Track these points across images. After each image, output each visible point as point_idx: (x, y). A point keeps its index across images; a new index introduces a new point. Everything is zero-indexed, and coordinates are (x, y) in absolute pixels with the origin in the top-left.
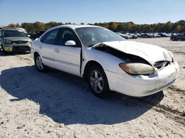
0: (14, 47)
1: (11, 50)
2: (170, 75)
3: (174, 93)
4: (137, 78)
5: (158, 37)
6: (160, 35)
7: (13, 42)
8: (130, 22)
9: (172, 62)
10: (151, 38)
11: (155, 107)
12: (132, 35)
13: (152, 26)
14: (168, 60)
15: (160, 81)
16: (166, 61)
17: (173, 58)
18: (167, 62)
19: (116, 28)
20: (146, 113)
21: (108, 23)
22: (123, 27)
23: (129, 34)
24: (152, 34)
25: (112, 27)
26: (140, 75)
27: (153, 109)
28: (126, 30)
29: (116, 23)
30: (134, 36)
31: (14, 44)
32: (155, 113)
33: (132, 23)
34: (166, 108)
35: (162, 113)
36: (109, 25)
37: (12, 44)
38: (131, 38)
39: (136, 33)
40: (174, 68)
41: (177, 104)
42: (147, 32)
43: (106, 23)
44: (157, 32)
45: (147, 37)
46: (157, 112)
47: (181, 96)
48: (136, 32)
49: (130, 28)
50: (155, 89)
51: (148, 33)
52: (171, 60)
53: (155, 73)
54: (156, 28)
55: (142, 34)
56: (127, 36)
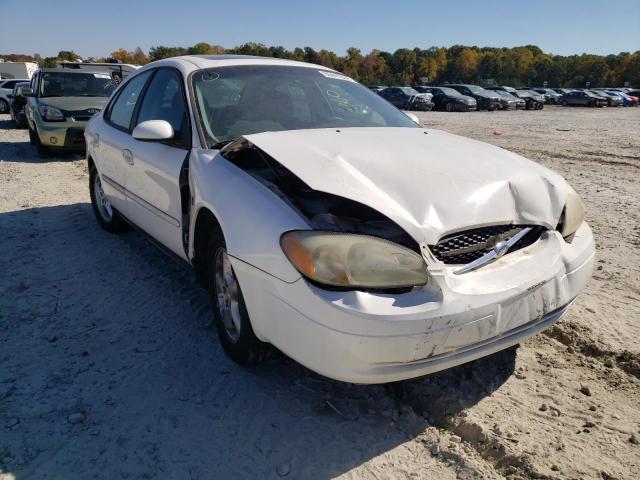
0: (70, 131)
1: (61, 141)
2: (516, 293)
3: (561, 360)
4: (339, 303)
5: (626, 104)
6: (636, 98)
7: (67, 114)
8: (528, 47)
9: (560, 228)
10: (600, 106)
11: (432, 433)
12: (525, 94)
13: (611, 61)
14: (538, 221)
15: (451, 323)
16: (523, 227)
17: (563, 213)
18: (527, 229)
19: (474, 68)
20: (381, 457)
21: (446, 51)
22: (500, 62)
23: (512, 90)
24: (603, 94)
25: (457, 63)
26: (351, 293)
27: (423, 441)
28: (511, 77)
29: (474, 48)
30: (531, 99)
31: (73, 122)
32: (423, 461)
33: (534, 50)
34: (482, 442)
35: (451, 465)
36: (448, 56)
37: (64, 120)
38: (518, 107)
39: (542, 86)
40: (557, 259)
41: (548, 424)
42: (588, 84)
43: (440, 48)
44: (627, 84)
45: (585, 102)
46: (433, 461)
47: (585, 384)
48: (545, 83)
49: (526, 67)
50: (430, 356)
51: (589, 88)
52: (553, 222)
53: (428, 285)
54: (627, 70)
55: (567, 91)
56: (504, 99)
